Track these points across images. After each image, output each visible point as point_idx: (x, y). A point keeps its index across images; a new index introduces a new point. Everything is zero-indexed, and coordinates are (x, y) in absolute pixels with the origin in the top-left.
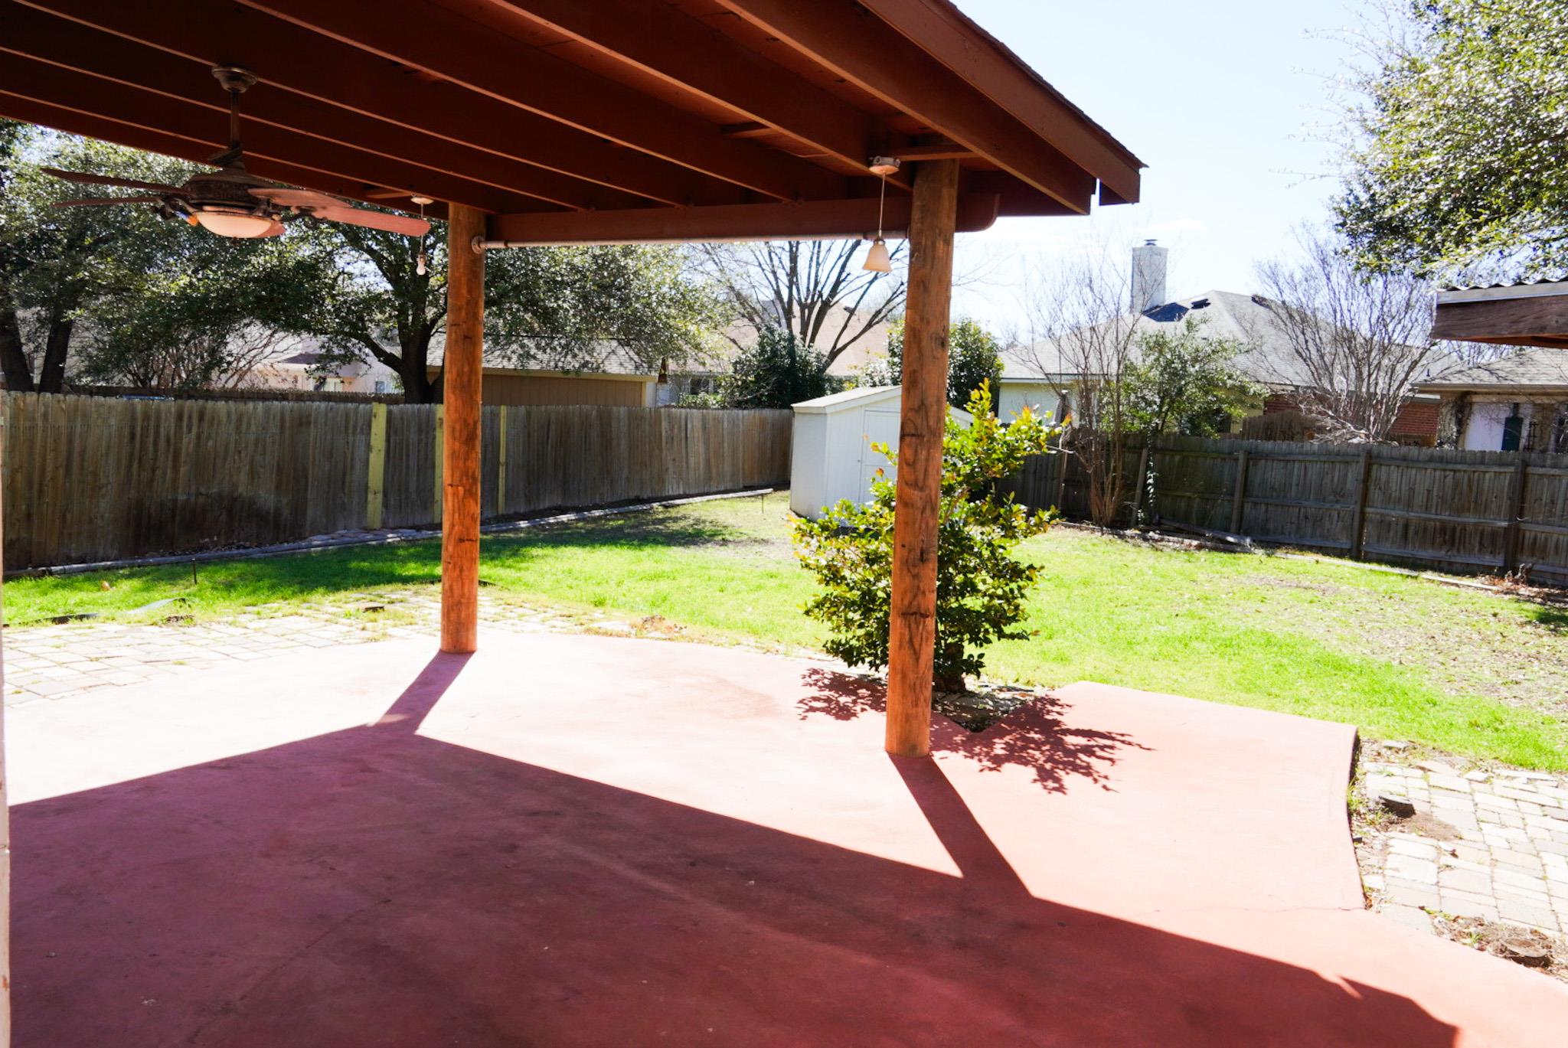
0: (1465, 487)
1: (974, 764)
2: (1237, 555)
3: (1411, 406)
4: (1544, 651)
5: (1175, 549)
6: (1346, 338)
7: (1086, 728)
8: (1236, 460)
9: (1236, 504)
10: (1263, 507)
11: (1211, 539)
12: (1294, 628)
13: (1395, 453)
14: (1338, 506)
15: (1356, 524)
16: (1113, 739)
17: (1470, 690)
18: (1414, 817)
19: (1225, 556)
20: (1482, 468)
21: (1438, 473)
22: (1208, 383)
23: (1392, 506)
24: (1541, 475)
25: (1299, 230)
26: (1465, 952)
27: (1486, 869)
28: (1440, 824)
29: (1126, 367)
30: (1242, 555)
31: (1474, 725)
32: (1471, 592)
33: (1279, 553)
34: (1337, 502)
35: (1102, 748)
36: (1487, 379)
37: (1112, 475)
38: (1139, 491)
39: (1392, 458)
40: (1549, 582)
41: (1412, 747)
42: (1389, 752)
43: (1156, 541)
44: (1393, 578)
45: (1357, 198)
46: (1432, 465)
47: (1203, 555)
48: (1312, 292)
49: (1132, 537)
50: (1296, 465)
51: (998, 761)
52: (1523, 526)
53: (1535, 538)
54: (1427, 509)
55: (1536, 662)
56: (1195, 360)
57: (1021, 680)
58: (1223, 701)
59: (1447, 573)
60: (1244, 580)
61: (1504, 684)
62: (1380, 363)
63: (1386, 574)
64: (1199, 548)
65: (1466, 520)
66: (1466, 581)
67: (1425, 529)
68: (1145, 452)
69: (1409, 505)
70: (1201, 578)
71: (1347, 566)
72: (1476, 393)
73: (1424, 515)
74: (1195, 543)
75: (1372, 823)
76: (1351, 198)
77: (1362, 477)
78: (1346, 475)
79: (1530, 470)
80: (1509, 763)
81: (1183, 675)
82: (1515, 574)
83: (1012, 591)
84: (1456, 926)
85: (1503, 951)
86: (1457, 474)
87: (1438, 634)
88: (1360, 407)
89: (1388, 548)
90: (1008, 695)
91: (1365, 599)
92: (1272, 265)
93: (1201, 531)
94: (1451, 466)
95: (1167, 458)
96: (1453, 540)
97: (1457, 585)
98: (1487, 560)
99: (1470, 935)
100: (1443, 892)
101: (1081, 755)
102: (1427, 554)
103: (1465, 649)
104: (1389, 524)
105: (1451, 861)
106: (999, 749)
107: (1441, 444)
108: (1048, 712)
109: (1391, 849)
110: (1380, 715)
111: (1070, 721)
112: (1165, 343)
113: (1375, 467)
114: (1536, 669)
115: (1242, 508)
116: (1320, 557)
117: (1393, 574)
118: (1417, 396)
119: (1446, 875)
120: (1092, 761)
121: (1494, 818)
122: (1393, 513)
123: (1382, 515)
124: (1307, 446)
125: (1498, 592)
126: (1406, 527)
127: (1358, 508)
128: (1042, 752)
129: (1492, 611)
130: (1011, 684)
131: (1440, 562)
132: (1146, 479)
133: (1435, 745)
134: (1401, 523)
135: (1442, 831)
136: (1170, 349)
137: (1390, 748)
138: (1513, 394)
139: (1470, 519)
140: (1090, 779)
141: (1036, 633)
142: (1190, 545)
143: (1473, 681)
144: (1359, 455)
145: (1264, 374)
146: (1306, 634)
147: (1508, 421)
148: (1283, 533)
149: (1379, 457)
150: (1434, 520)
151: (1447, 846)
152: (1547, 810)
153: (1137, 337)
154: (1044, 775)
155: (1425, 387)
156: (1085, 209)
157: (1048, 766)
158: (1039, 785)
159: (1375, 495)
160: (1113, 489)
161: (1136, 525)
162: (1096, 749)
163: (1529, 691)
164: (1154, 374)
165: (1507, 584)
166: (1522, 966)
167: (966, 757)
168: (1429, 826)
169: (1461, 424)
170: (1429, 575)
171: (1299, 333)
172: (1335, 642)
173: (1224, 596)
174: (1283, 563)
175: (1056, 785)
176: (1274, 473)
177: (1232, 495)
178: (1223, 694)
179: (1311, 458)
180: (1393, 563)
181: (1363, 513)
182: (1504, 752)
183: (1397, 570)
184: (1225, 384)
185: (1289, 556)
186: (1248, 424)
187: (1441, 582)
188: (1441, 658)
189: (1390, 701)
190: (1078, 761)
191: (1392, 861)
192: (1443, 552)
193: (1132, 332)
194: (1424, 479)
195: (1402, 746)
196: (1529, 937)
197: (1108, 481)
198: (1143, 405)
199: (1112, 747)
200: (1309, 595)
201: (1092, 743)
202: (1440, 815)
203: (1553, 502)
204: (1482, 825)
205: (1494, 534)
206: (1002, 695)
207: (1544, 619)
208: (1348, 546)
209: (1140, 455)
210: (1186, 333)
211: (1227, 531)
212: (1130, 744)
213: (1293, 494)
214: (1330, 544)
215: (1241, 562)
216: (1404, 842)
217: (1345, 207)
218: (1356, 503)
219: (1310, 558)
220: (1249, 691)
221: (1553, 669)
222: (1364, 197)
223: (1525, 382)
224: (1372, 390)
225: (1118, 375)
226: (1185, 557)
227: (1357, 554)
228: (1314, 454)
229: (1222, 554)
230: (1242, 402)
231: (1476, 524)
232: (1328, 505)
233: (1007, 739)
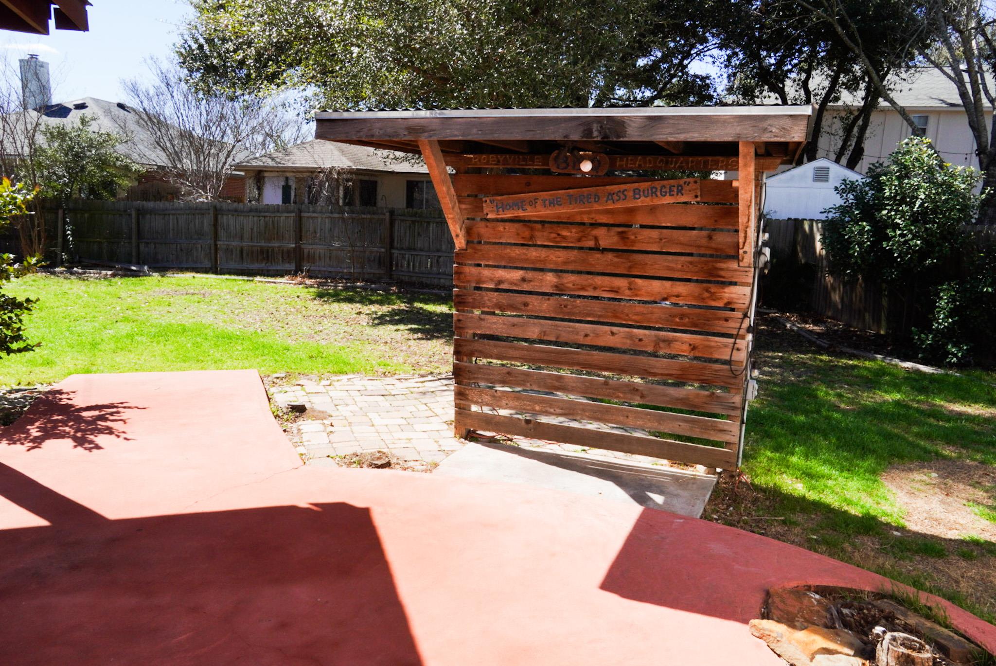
0: (271, 226)
1: (18, 447)
2: (141, 278)
3: (231, 179)
4: (327, 312)
5: (96, 278)
6: (186, 135)
7: (94, 404)
8: (130, 215)
9: (134, 245)
10: (152, 246)
11: (121, 269)
12: (195, 320)
13: (230, 207)
14: (200, 242)
15: (213, 251)
16: (117, 407)
17: (301, 339)
18: (307, 411)
19: (134, 279)
20: (279, 214)
21: (255, 219)
22: (103, 163)
23: (232, 239)
24: (308, 217)
25: (149, 61)
26: (355, 470)
27: (348, 428)
28: (320, 412)
29: (36, 150)
30: (145, 278)
31: (311, 357)
32: (283, 286)
33: (169, 274)
34: (200, 239)
35: (112, 414)
36: (271, 163)
37: (37, 229)
38: (60, 240)
39: (229, 210)
40: (320, 276)
41: (288, 376)
42: (278, 380)
43: (81, 274)
44: (240, 282)
45: (189, 46)
46: (253, 214)
47: (117, 280)
48: (162, 103)
49: (62, 273)
50: (171, 216)
51: (37, 442)
52: (303, 246)
53: (309, 254)
54: (252, 240)
55: (325, 319)
56: (91, 146)
57: (22, 383)
58: (172, 370)
59: (268, 276)
60: (152, 293)
61: (316, 333)
62: (209, 152)
63: (235, 280)
64: (113, 276)
65: (273, 245)
66: (279, 280)
67: (252, 252)
68: (60, 212)
69: (242, 238)
70: (123, 295)
71: (211, 278)
72: (265, 171)
73: (251, 244)
74: (110, 273)
75: (287, 420)
76: (186, 46)
77: (212, 223)
78: (202, 222)
79: (303, 214)
80: (335, 373)
81: (139, 359)
82: (302, 273)
83: (10, 318)
84: (346, 460)
85: (370, 465)
86: (266, 219)
87: (274, 311)
88: (203, 178)
89: (233, 265)
90: (18, 395)
91: (228, 296)
92: (133, 82)
93: (112, 264)
94: (262, 214)
95: (79, 216)
96: (268, 257)
97: (275, 283)
98: (287, 266)
99: (355, 462)
100: (334, 445)
101: (99, 423)
102: (256, 266)
103: (290, 318)
104: (232, 251)
105: (331, 429)
106: (34, 432)
107: (250, 201)
108: (61, 399)
109: (302, 431)
110: (264, 361)
111: (78, 401)
112: (66, 134)
113: (219, 216)
114: (326, 323)
115: (138, 247)
116: (194, 274)
117: (240, 280)
118: (233, 172)
119: (332, 435)
120: (109, 424)
121: (341, 402)
122: (233, 244)
123: (227, 245)
124: (176, 205)
125: (296, 284)
126: (242, 251)
127: (212, 242)
128: (71, 427)
129: (296, 295)
130: (16, 387)
131: (262, 270)
132: (65, 231)
133: (299, 371)
134: (239, 249)
135: (322, 415)
136: (69, 138)
137: (278, 378)
138: (285, 172)
139: (276, 244)
140: (113, 436)
141: (39, 345)
142: (107, 274)
143: (301, 334)
144: (209, 209)
145: (137, 156)
146: (204, 322)
147: (283, 187)
148: (168, 261)
149: (221, 210)
150: (257, 246)
151: (327, 422)
152: (362, 392)
153: (43, 128)
154: (80, 442)
155: (238, 167)
156: (45, 31)
157: (79, 435)
158: (79, 449)
159: (222, 233)
160: (40, 240)
161: (62, 264)
162: (107, 416)
163: (328, 334)
164: (60, 156)
165: (299, 279)
166: (380, 470)
167: (9, 444)
168: (316, 414)
169: (260, 189)
170: (258, 278)
171: (157, 130)
172: (221, 324)
173: (143, 305)
174: (173, 280)
175: (92, 446)
176: (157, 223)
177: (130, 238)
178: (169, 366)
179: (179, 212)
180: (238, 274)
181: (216, 245)
182: (330, 368)
183: (240, 278)
184: (114, 164)
185: (175, 275)
186: (131, 191)
187: (266, 282)
188: (280, 324)
189: (266, 352)
190: (99, 427)
191: (305, 437)
192: (264, 265)
193: (37, 125)
194: (249, 222)
195: (283, 375)
196: (378, 455)
197: (34, 234)
198: (55, 177)
199: (118, 412)
200: (196, 298)
201: (103, 413)
202: (318, 407)
203: (315, 232)
204: (338, 407)
205: (289, 252)
206: (13, 396)
207: (320, 296)
208: (210, 266)
209: (57, 213)
210: (81, 127)
211: (131, 263)
212: (129, 408)
213: (171, 235)
214: (199, 266)
215: (146, 282)
216: (306, 425)
217: (183, 51)
218: (211, 239)
219: (189, 275)
220: (184, 361)
221: (334, 322)
222: (195, 46)
223: (290, 164)
224: (207, 169)
225: (31, 156)
226: (106, 283)
227: (215, 270)
228: (181, 209)
229: (131, 278)
230: (126, 176)
231: (279, 247)
232: (194, 241)
233: (37, 424)
